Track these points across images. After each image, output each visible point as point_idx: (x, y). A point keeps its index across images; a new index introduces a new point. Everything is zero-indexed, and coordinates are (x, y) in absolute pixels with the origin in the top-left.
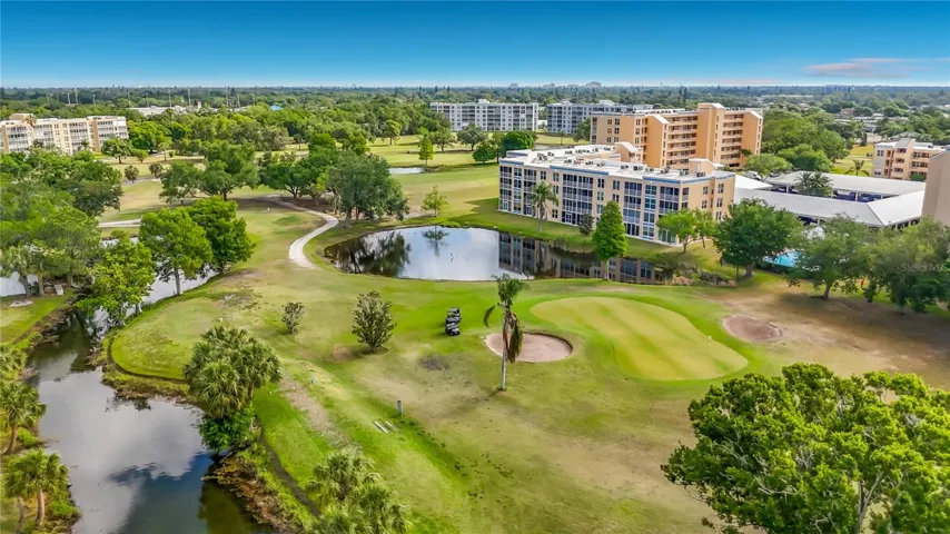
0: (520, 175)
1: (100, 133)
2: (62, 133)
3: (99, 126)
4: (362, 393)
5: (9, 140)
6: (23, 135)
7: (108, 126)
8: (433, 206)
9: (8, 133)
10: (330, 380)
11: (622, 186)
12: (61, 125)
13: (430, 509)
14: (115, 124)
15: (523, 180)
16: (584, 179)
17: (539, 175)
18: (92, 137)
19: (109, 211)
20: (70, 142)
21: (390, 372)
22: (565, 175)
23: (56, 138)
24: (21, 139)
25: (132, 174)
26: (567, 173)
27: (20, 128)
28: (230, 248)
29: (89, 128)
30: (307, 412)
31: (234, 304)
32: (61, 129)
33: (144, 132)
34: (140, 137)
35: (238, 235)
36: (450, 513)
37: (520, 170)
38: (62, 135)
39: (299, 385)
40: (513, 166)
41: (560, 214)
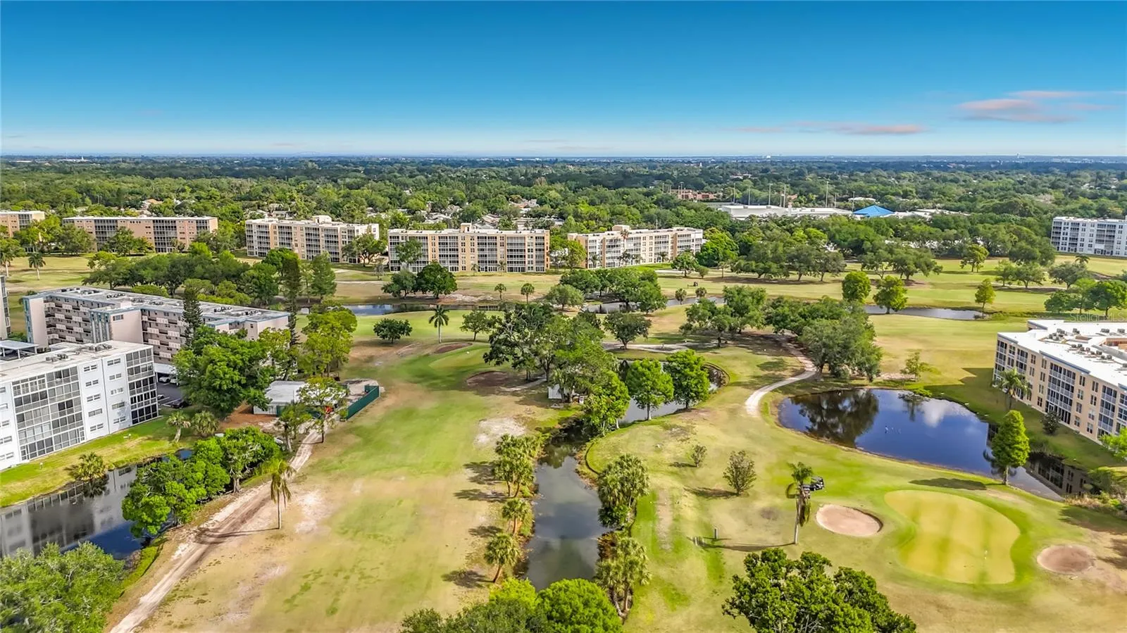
0: (1014, 353)
1: (679, 244)
2: (648, 244)
3: (679, 239)
4: (705, 519)
5: (607, 249)
6: (617, 246)
7: (686, 238)
8: (913, 371)
9: (607, 244)
10: (690, 505)
11: (1100, 389)
12: (648, 238)
13: (684, 590)
14: (693, 236)
15: (1015, 360)
16: (1069, 374)
17: (1029, 358)
18: (672, 248)
19: (640, 338)
20: (653, 252)
21: (736, 512)
22: (1052, 364)
23: (642, 248)
24: (615, 249)
25: (681, 296)
26: (1055, 363)
27: (616, 240)
28: (691, 391)
29: (670, 240)
30: (661, 519)
31: (675, 435)
32: (648, 241)
33: (714, 246)
34: (710, 251)
35: (699, 382)
36: (693, 596)
37: (1014, 348)
38: (648, 247)
39: (670, 502)
40: (1009, 343)
41: (1044, 404)
